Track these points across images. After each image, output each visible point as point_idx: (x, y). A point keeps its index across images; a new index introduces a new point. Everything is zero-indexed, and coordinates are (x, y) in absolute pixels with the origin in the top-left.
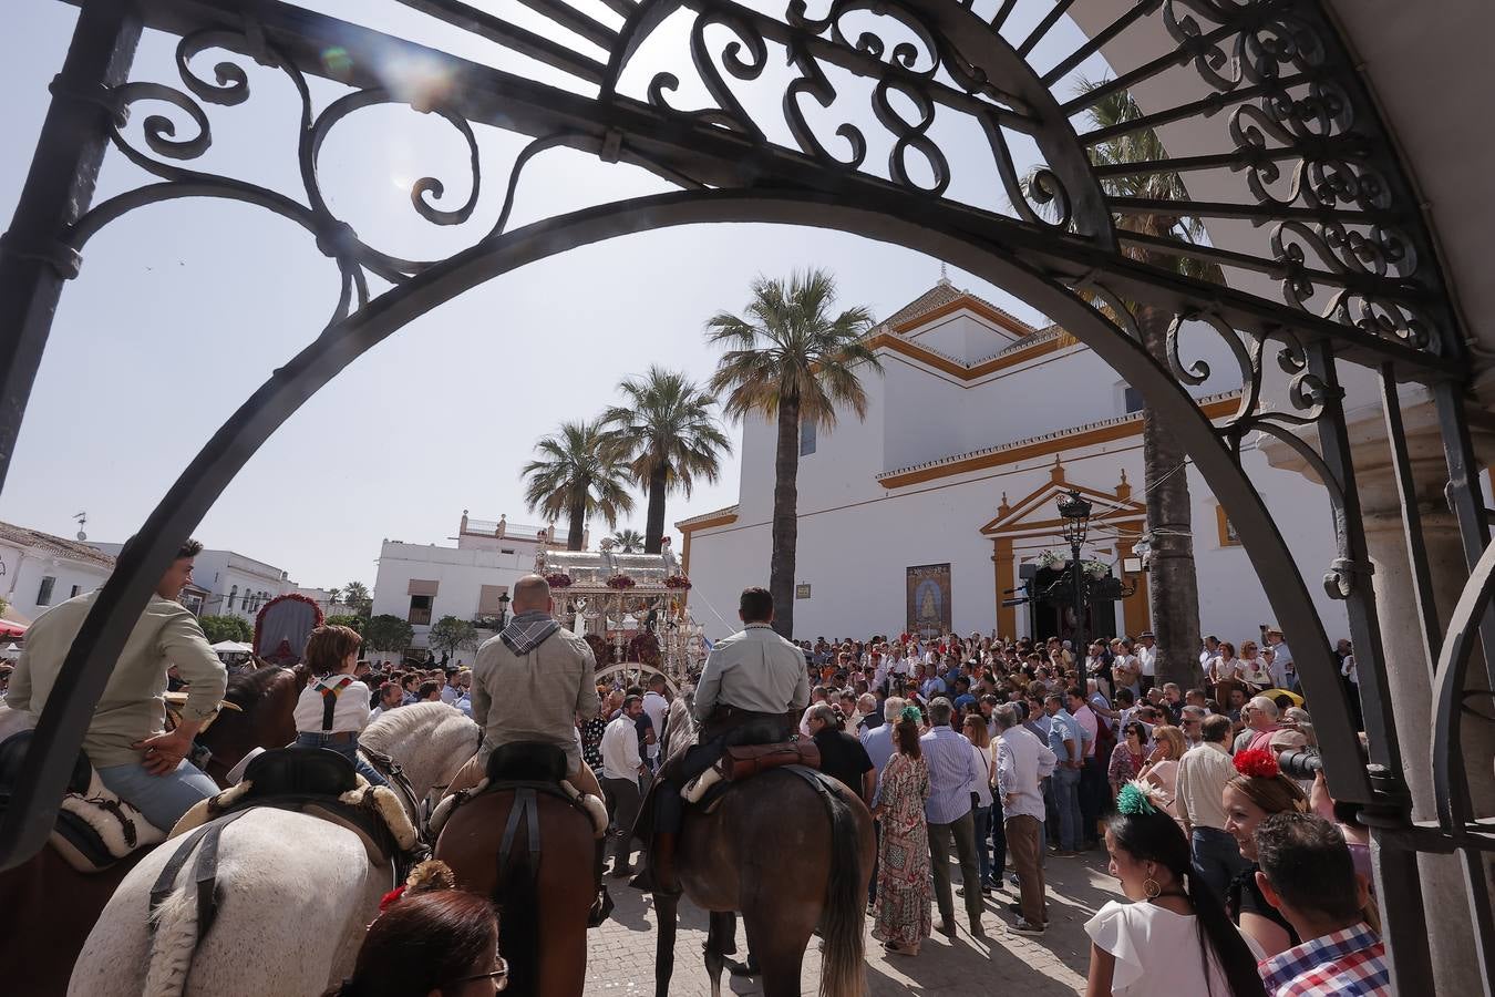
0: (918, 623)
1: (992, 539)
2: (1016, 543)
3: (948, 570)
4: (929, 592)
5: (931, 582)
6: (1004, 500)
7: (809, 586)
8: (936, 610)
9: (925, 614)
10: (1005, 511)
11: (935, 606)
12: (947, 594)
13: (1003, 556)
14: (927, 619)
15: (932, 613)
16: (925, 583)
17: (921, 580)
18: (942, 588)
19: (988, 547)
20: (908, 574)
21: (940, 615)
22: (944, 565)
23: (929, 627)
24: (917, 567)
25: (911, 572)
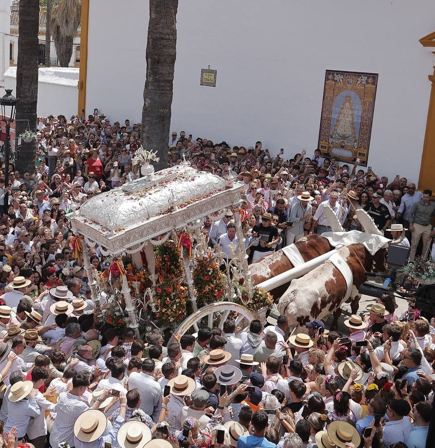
0: (331, 140)
3: (375, 83)
4: (347, 105)
5: (353, 94)
7: (215, 72)
8: (353, 128)
9: (340, 130)
11: (353, 124)
12: (370, 109)
14: (344, 137)
15: (349, 132)
16: (344, 93)
17: (340, 89)
18: (364, 104)
20: (327, 79)
21: (357, 135)
22: (368, 75)
23: (342, 147)
24: (338, 72)
25: (330, 77)
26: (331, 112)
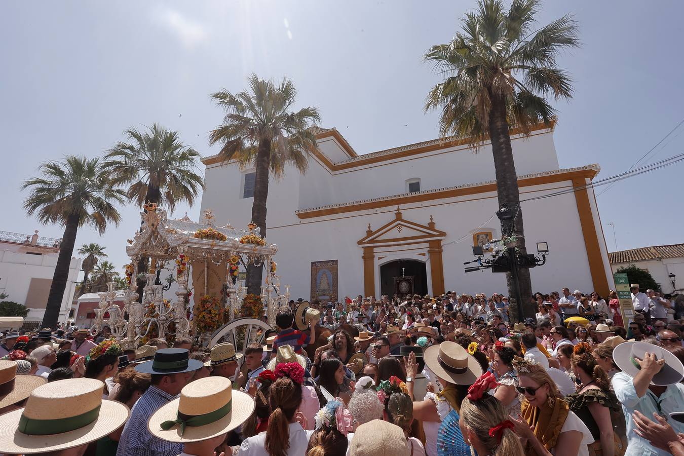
0: (317, 293)
1: (363, 247)
2: (375, 250)
3: (336, 264)
4: (324, 276)
5: (326, 270)
6: (369, 227)
8: (328, 285)
9: (322, 287)
10: (370, 233)
11: (328, 283)
12: (335, 276)
13: (368, 257)
14: (324, 290)
15: (326, 287)
16: (322, 271)
17: (320, 269)
18: (332, 273)
19: (361, 252)
20: (312, 266)
21: (331, 288)
22: (333, 261)
23: (324, 295)
24: (317, 262)
25: (314, 265)
26: (316, 280)
